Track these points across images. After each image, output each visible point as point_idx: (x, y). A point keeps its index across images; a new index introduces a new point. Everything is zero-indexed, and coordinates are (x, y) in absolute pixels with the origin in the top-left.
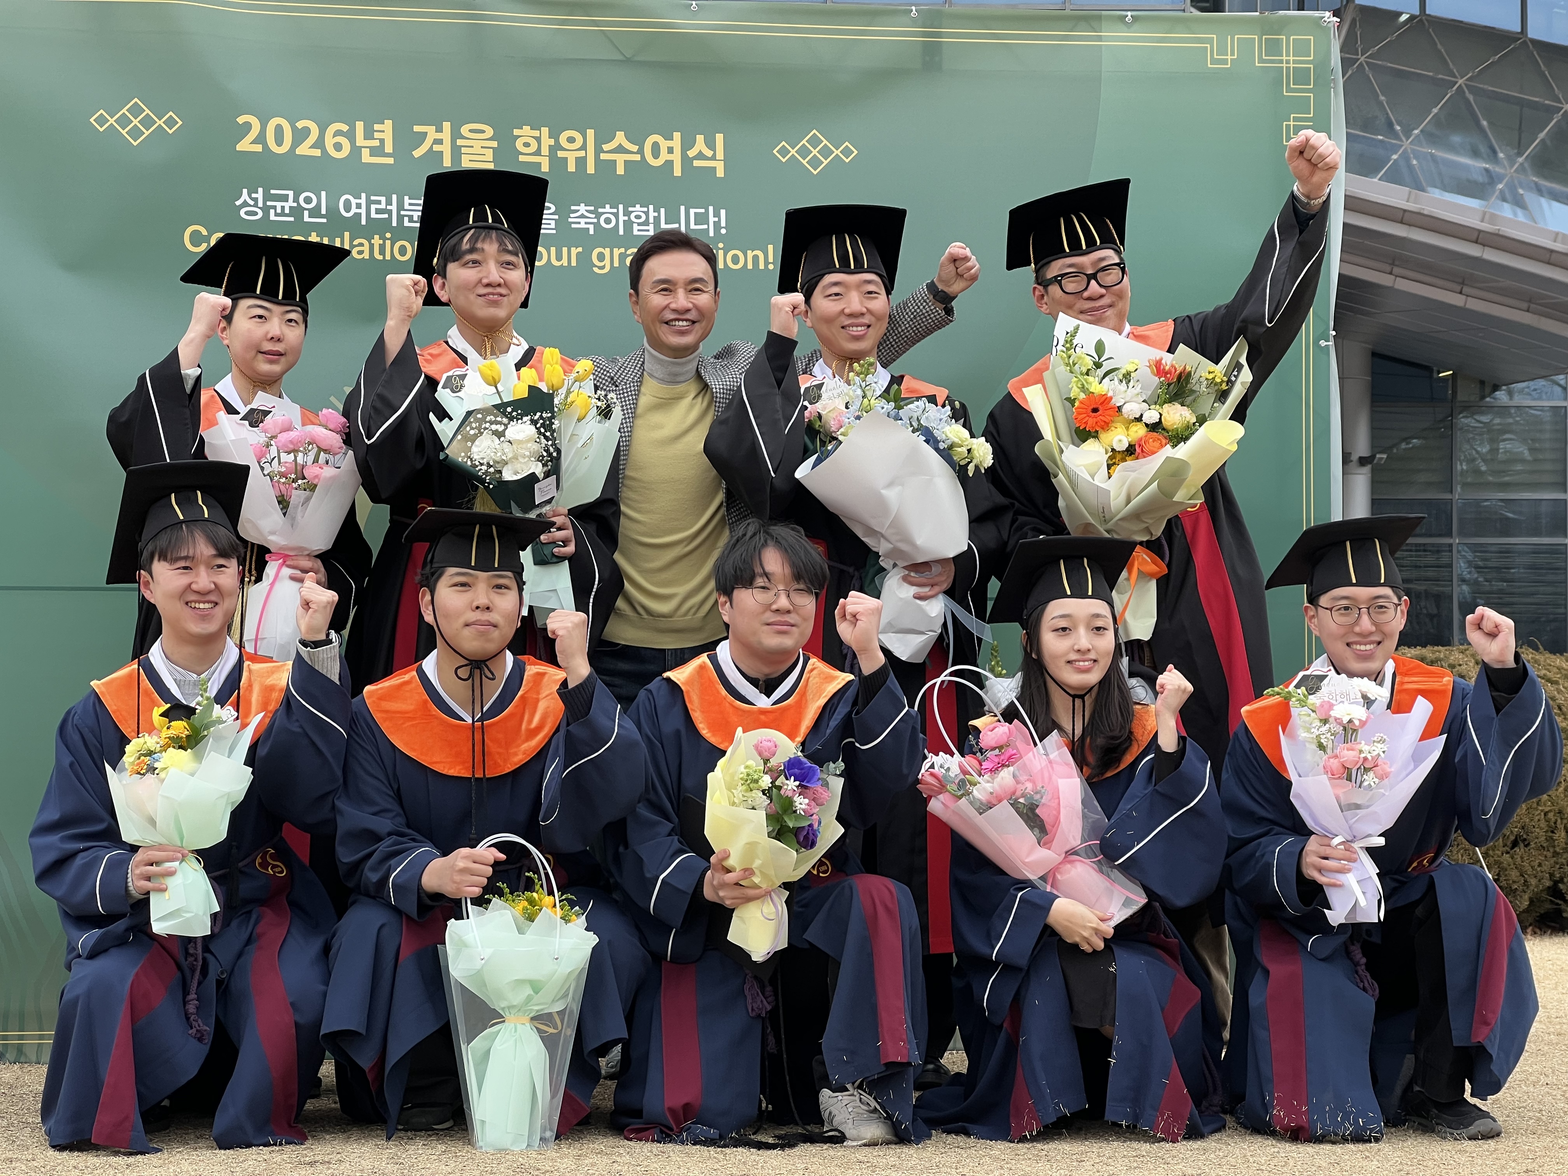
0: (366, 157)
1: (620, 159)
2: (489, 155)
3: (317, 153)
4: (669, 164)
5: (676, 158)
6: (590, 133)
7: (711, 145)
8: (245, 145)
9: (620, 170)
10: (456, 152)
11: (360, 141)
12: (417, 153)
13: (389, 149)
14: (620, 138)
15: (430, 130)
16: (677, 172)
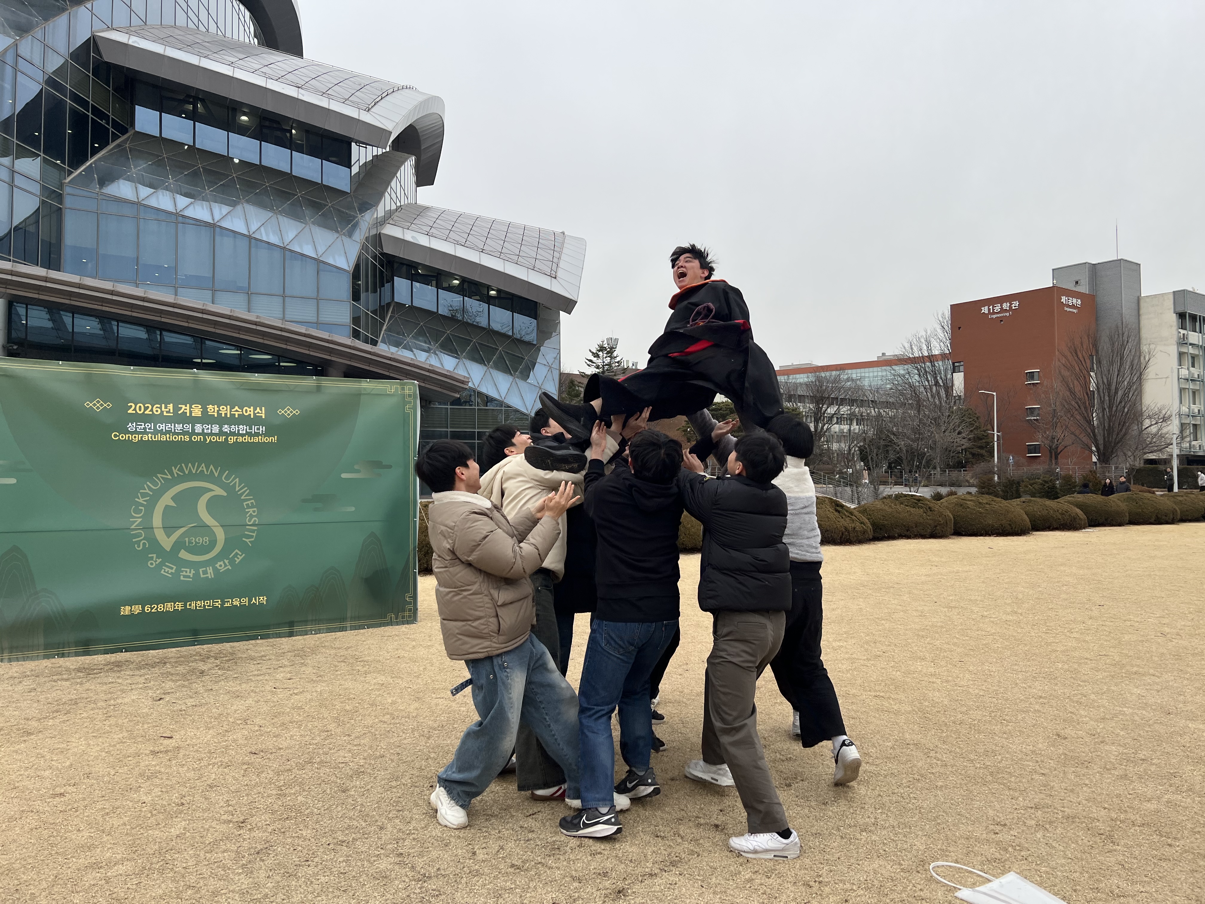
0: (165, 414)
1: (237, 413)
2: (200, 413)
3: (151, 413)
4: (250, 415)
5: (252, 413)
6: (228, 407)
7: (261, 410)
8: (130, 411)
9: (237, 416)
10: (191, 412)
11: (163, 409)
12: (180, 412)
13: (171, 411)
14: (237, 408)
15: (184, 407)
16: (252, 417)
